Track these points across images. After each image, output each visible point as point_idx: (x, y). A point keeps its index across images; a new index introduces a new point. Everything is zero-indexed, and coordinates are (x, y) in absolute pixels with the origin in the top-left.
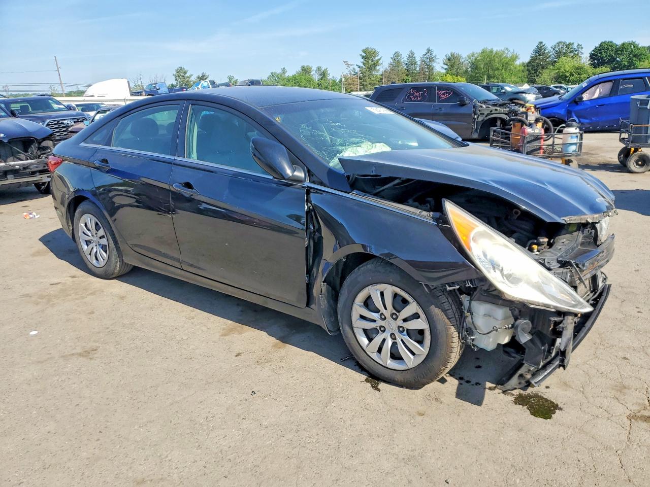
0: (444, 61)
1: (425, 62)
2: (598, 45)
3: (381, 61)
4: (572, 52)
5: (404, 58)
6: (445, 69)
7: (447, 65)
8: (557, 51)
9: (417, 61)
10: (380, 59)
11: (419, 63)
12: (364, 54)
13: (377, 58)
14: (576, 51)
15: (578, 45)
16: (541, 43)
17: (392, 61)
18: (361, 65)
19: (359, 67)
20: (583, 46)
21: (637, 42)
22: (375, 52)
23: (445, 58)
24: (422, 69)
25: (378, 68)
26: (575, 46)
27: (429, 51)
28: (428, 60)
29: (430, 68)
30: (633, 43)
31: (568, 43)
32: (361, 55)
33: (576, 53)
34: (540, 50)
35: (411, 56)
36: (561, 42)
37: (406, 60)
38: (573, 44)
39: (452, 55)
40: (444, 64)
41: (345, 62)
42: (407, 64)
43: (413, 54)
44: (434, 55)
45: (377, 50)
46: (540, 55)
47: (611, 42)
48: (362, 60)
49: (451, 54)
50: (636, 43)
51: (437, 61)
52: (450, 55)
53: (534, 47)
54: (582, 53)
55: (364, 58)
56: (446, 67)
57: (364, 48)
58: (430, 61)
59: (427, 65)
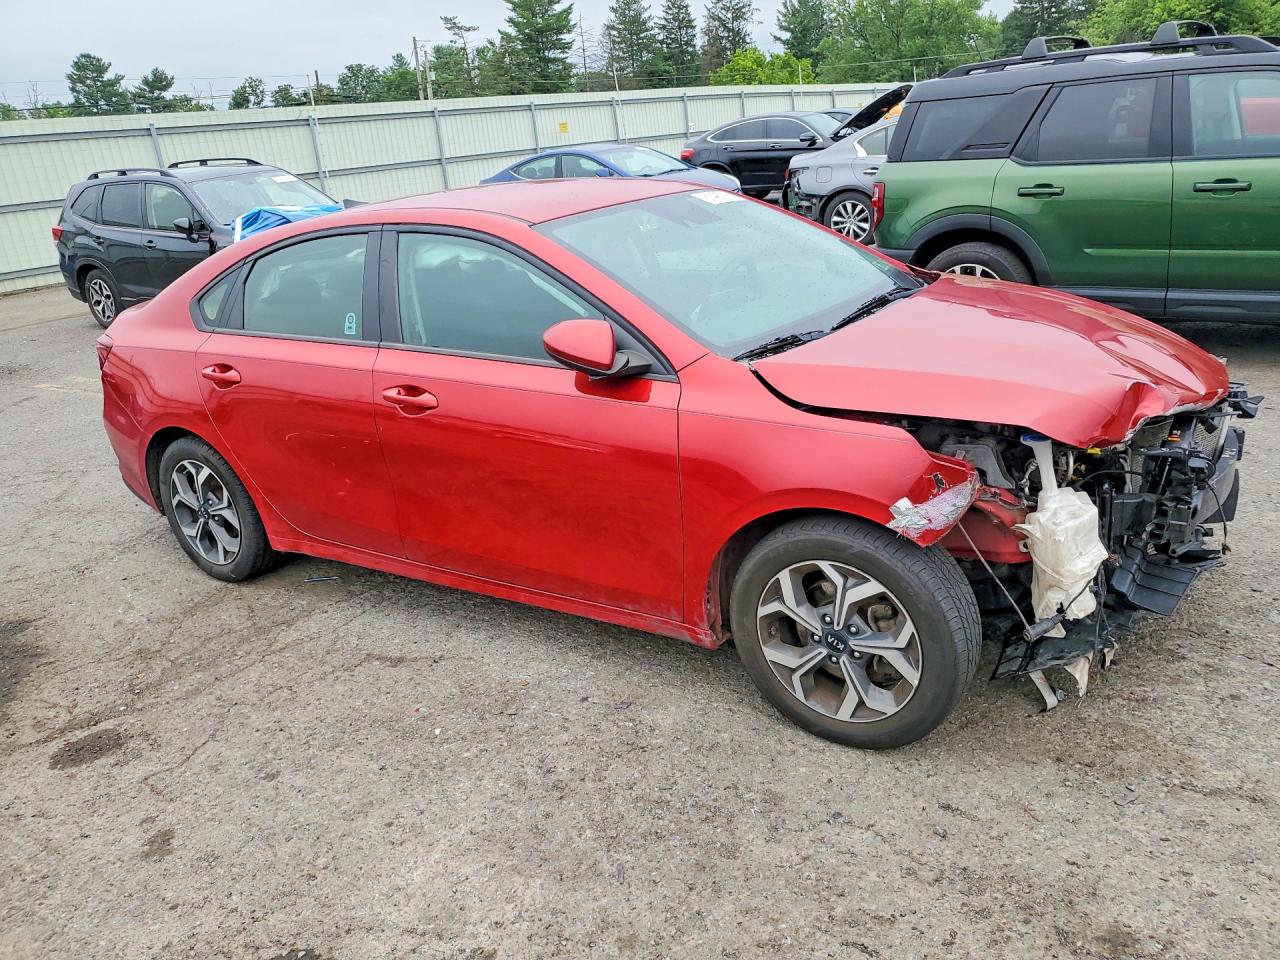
0: (781, 18)
1: (719, 19)
3: (574, 18)
5: (654, 9)
6: (785, 43)
7: (787, 29)
9: (693, 17)
10: (568, 11)
11: (700, 22)
13: (558, 8)
17: (612, 16)
23: (784, 11)
24: (713, 41)
25: (566, 37)
28: (730, 15)
29: (738, 39)
37: (665, 14)
40: (782, 28)
41: (446, 20)
42: (664, 27)
48: (513, 15)
51: (757, 16)
55: (515, 6)
56: (786, 35)
58: (735, 18)
59: (729, 30)
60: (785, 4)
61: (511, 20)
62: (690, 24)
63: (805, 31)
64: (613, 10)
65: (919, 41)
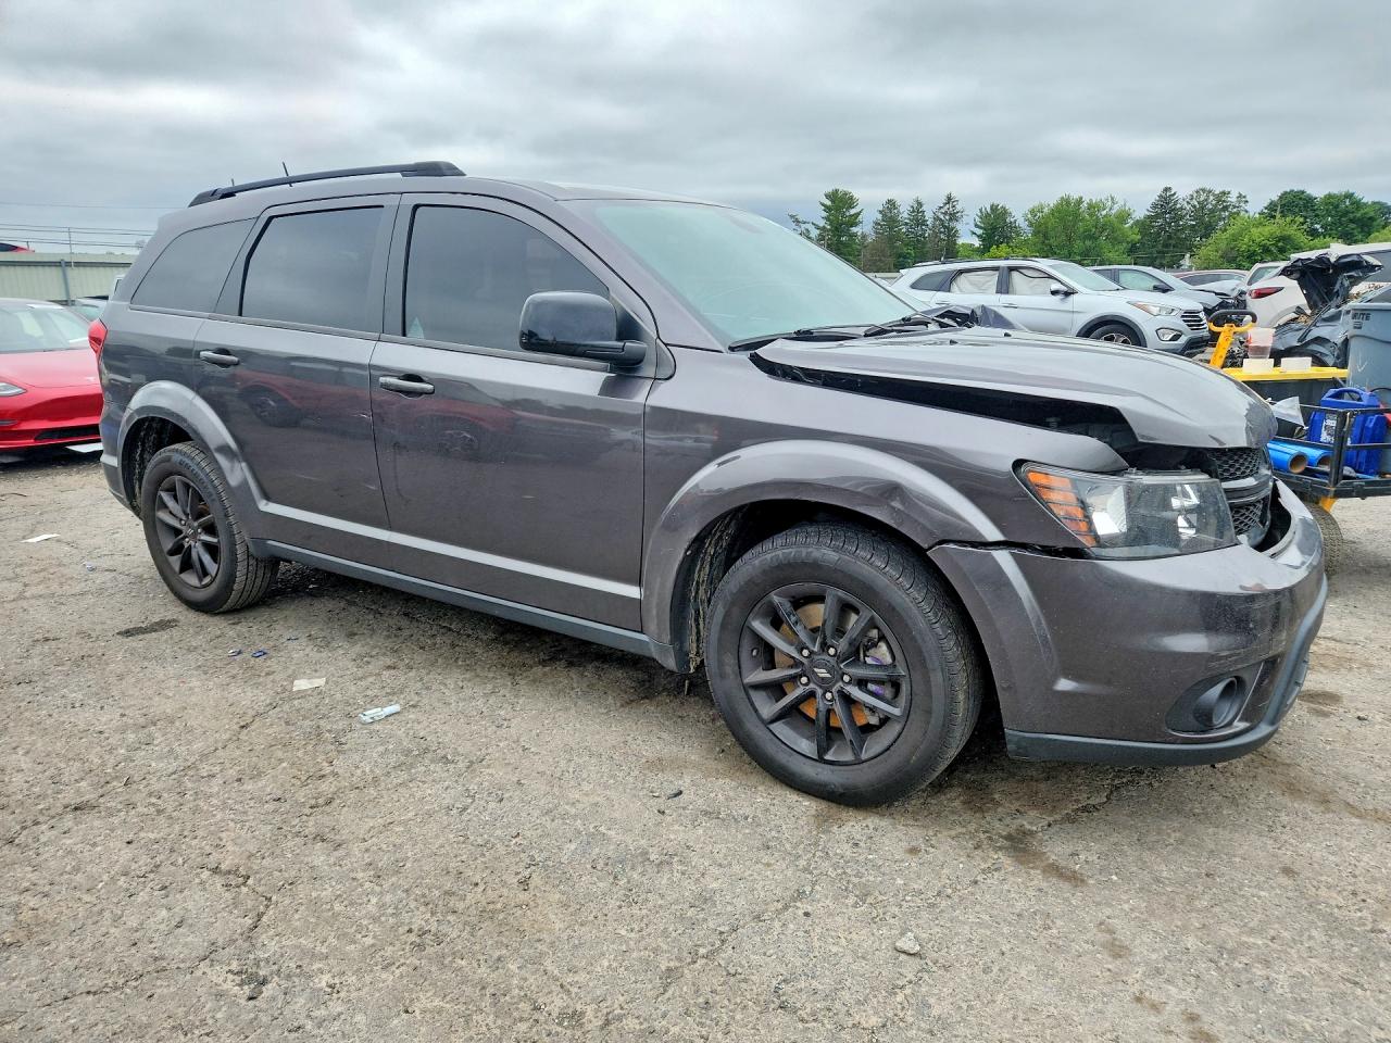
0: (978, 219)
1: (941, 221)
2: (1275, 198)
3: (860, 217)
4: (1225, 208)
5: (904, 213)
6: (979, 237)
7: (981, 228)
8: (1194, 206)
9: (927, 218)
10: (859, 214)
11: (930, 222)
12: (828, 203)
13: (853, 211)
14: (1235, 207)
15: (1240, 196)
16: (1167, 189)
17: (880, 217)
18: (822, 223)
19: (818, 228)
20: (1248, 199)
21: (1359, 195)
22: (851, 198)
23: (980, 215)
24: (936, 235)
25: (854, 229)
26: (1233, 199)
27: (949, 199)
28: (947, 217)
29: (952, 234)
30: (1349, 196)
31: (1217, 192)
32: (823, 205)
33: (1235, 210)
34: (1166, 203)
35: (918, 208)
36: (1204, 190)
37: (907, 216)
38: (1229, 193)
39: (994, 208)
40: (976, 226)
41: (792, 216)
42: (906, 224)
43: (920, 204)
44: (959, 208)
45: (856, 195)
46: (1165, 213)
47: (1303, 192)
48: (825, 214)
49: (992, 207)
50: (1356, 195)
51: (965, 219)
52: (989, 210)
53: (1153, 198)
54: (1247, 211)
55: (827, 209)
56: (980, 232)
57: (830, 190)
58: (951, 219)
59: (945, 227)
60: (981, 210)
61: (827, 219)
62: (924, 223)
63: (994, 229)
64: (880, 212)
65: (1088, 243)
